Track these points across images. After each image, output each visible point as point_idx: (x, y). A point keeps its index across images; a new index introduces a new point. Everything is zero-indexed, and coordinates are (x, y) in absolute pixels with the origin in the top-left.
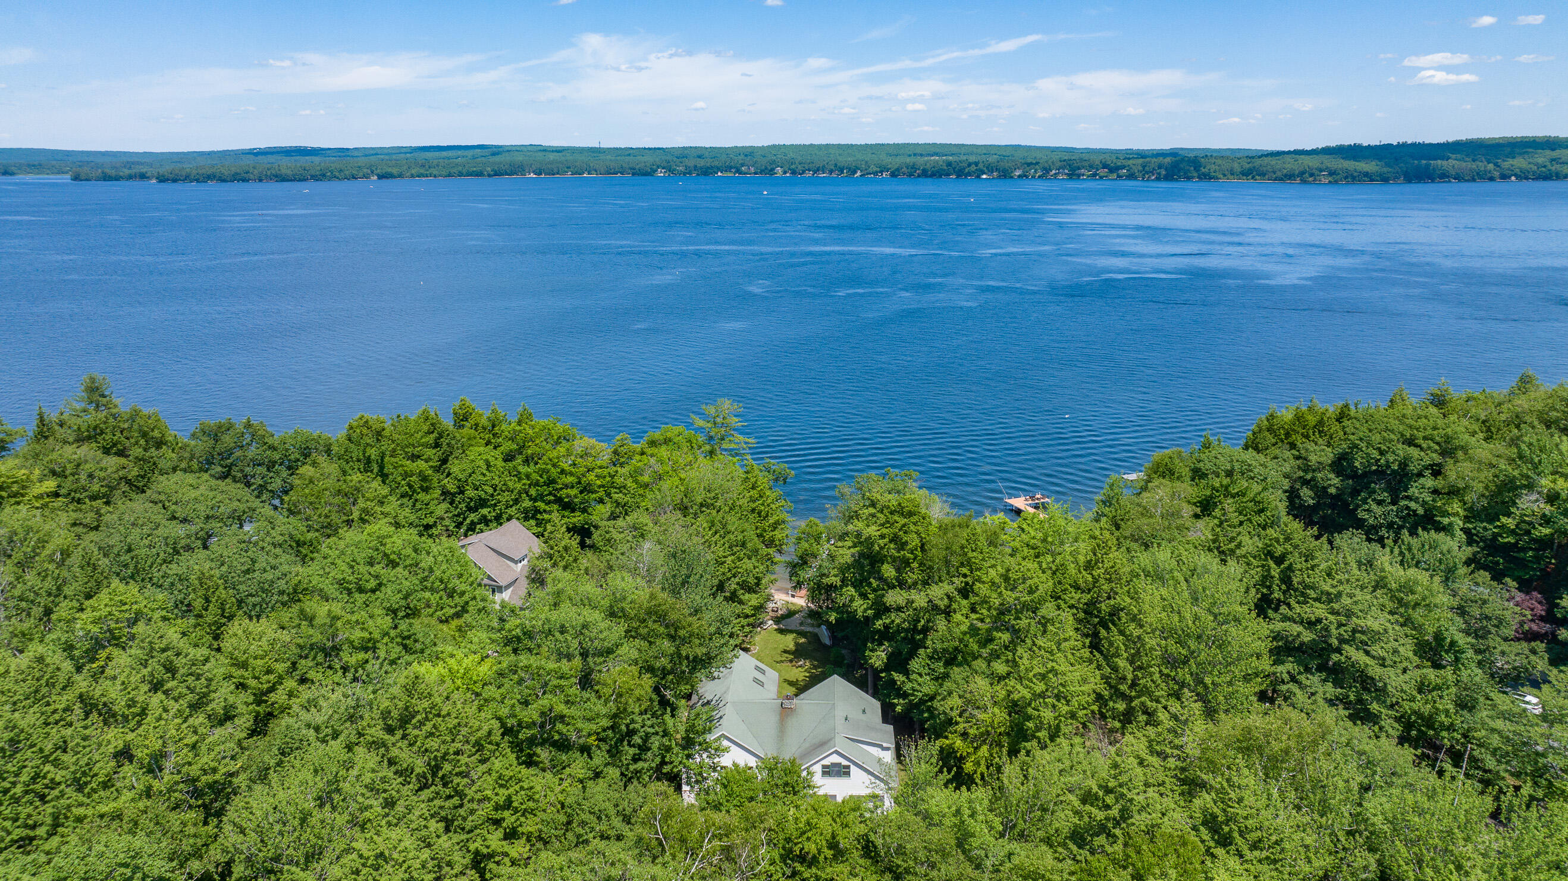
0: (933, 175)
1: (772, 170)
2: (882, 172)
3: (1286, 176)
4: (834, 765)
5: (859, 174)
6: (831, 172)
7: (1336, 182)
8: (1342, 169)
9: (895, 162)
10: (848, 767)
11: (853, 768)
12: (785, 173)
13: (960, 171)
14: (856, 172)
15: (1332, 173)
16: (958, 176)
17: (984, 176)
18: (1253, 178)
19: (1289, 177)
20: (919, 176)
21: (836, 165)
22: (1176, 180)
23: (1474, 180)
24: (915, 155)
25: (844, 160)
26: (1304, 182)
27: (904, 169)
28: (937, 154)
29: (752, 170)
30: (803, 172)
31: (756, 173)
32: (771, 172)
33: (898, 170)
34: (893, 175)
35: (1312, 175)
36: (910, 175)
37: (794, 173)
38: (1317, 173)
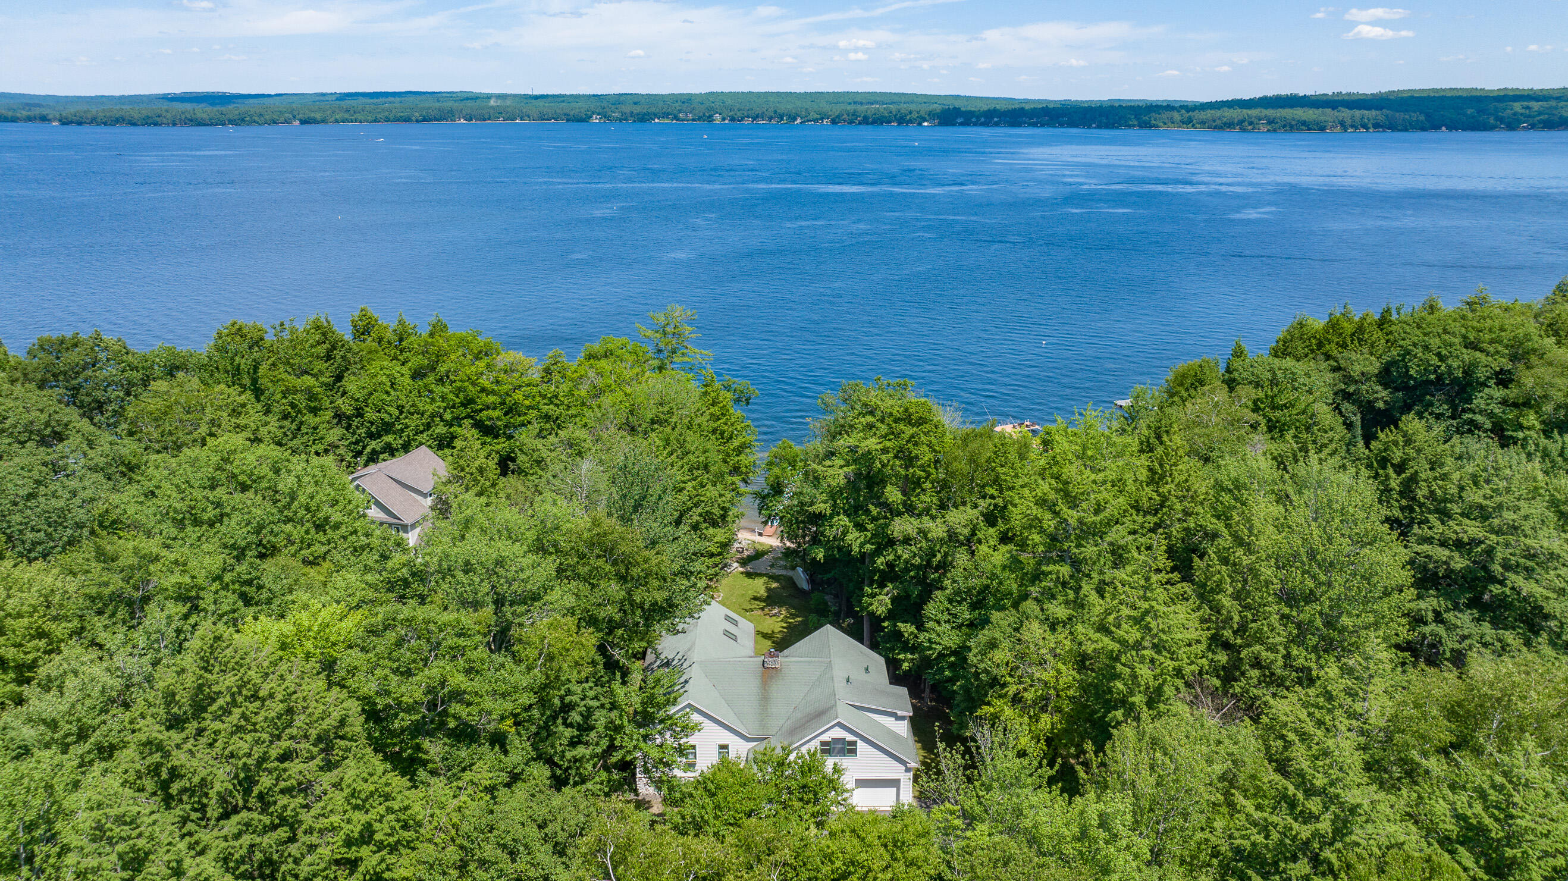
0: (873, 123)
1: (710, 116)
2: (822, 119)
3: (1225, 124)
4: (836, 741)
5: (799, 121)
6: (771, 119)
7: (1275, 130)
8: (1280, 118)
9: (836, 110)
10: (854, 743)
11: (860, 744)
12: (724, 119)
13: (901, 118)
14: (796, 119)
15: (1271, 122)
16: (900, 123)
17: (926, 124)
18: (1193, 126)
19: (1229, 125)
20: (860, 123)
21: (775, 112)
22: (1117, 128)
23: (1406, 130)
24: (855, 103)
25: (785, 107)
26: (1243, 130)
27: (845, 116)
28: (877, 103)
29: (690, 116)
30: (742, 119)
31: (693, 120)
32: (710, 119)
33: (838, 116)
34: (834, 122)
35: (1251, 123)
36: (851, 122)
37: (732, 119)
38: (1256, 121)
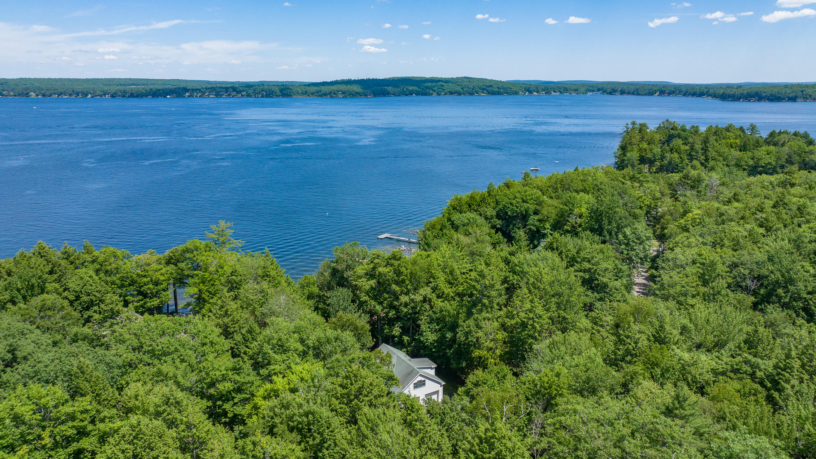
0: (137, 96)
1: (27, 94)
2: (105, 95)
5: (90, 96)
6: (70, 95)
12: (37, 95)
13: (154, 93)
15: (343, 93)
16: (153, 97)
17: (168, 97)
18: (308, 95)
19: (325, 95)
20: (129, 97)
21: (73, 91)
22: (272, 97)
24: (121, 85)
25: (78, 88)
26: (332, 97)
27: (119, 93)
28: (134, 84)
29: (12, 93)
30: (51, 95)
31: (15, 96)
33: (115, 93)
34: (113, 96)
35: (335, 94)
36: (123, 96)
37: (44, 95)
38: (337, 92)
